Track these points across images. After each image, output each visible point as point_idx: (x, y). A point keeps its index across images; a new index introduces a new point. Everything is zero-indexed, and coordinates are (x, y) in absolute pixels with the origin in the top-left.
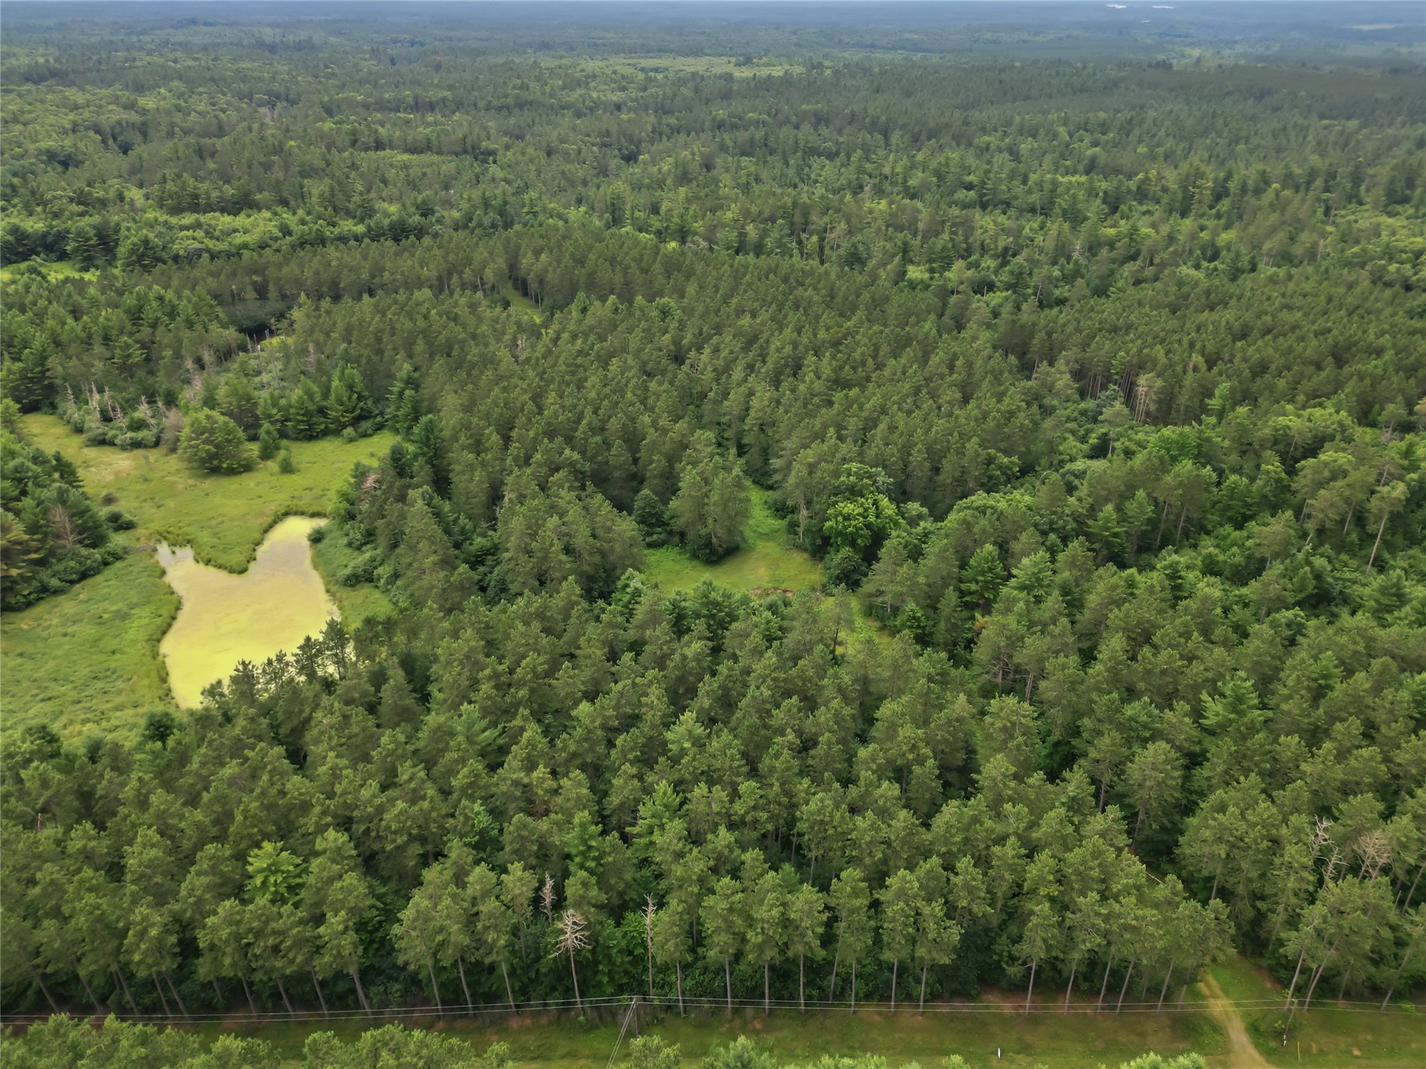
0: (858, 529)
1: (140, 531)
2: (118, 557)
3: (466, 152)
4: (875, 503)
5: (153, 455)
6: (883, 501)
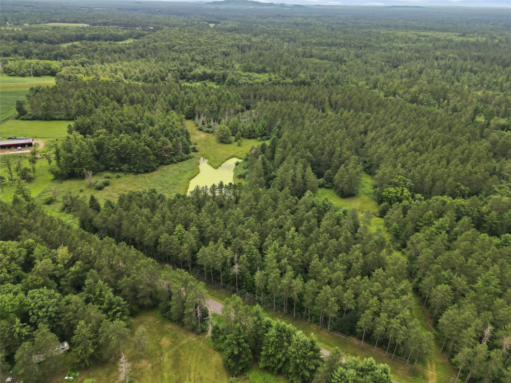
0: (392, 197)
1: (199, 153)
2: (191, 158)
3: (337, 60)
4: (402, 190)
5: (210, 135)
6: (406, 190)
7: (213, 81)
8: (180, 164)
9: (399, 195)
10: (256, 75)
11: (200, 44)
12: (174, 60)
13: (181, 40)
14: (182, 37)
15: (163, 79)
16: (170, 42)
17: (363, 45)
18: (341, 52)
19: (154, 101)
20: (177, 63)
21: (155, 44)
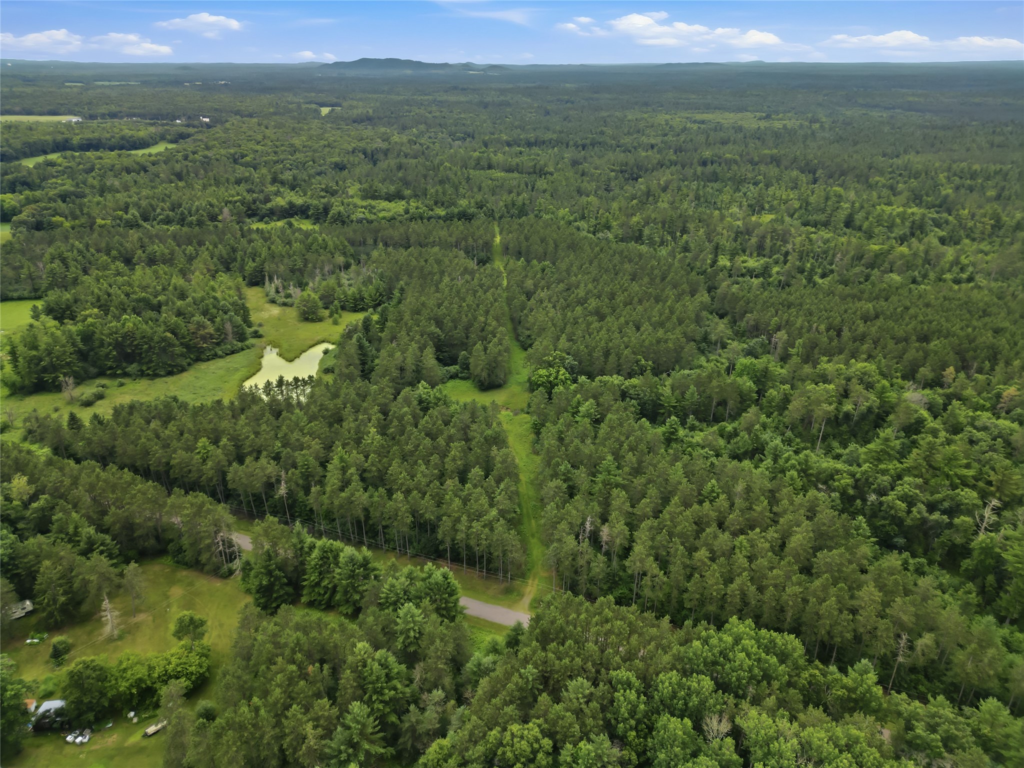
1: (264, 339)
2: (248, 348)
4: (558, 372)
5: (288, 310)
6: (563, 371)
7: (307, 217)
8: (229, 359)
9: (552, 379)
10: (384, 204)
11: (294, 150)
12: (238, 182)
13: (258, 143)
14: (259, 137)
15: (213, 218)
16: (236, 149)
17: (588, 142)
18: (545, 157)
19: (191, 259)
20: (242, 188)
21: (206, 153)
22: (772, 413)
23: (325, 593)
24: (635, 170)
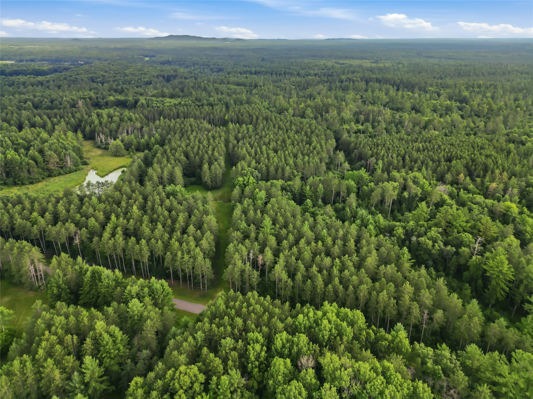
1: (90, 166)
2: (79, 170)
4: (249, 179)
6: (252, 178)
7: (126, 107)
8: (67, 175)
9: (245, 182)
10: (168, 100)
11: (126, 75)
12: (91, 89)
13: (106, 72)
14: (107, 70)
15: (73, 106)
16: (93, 75)
17: (283, 72)
19: (55, 125)
20: (92, 92)
21: (77, 76)
22: (365, 199)
23: (93, 298)
24: (306, 85)
